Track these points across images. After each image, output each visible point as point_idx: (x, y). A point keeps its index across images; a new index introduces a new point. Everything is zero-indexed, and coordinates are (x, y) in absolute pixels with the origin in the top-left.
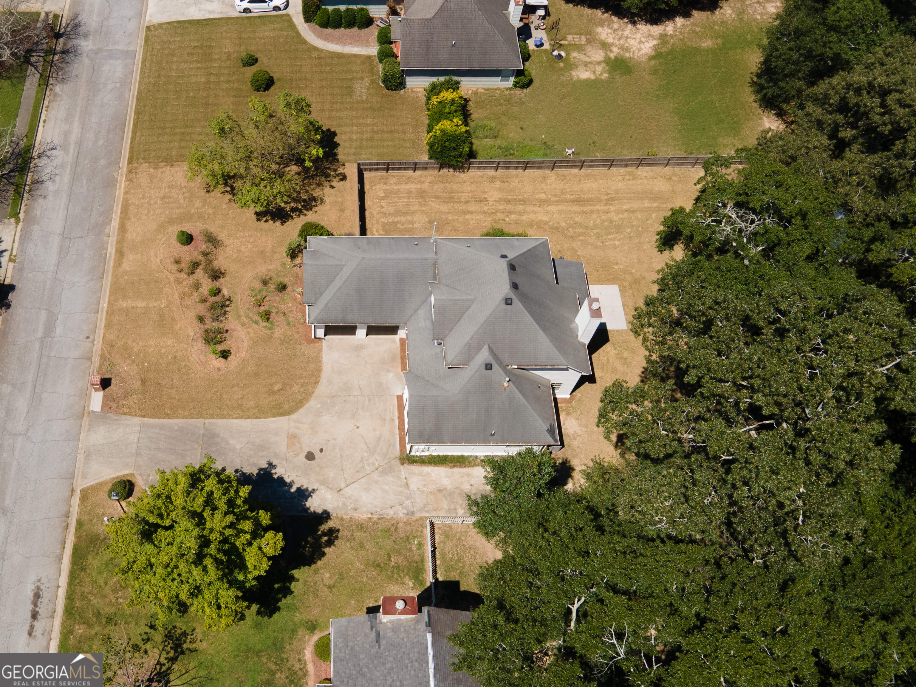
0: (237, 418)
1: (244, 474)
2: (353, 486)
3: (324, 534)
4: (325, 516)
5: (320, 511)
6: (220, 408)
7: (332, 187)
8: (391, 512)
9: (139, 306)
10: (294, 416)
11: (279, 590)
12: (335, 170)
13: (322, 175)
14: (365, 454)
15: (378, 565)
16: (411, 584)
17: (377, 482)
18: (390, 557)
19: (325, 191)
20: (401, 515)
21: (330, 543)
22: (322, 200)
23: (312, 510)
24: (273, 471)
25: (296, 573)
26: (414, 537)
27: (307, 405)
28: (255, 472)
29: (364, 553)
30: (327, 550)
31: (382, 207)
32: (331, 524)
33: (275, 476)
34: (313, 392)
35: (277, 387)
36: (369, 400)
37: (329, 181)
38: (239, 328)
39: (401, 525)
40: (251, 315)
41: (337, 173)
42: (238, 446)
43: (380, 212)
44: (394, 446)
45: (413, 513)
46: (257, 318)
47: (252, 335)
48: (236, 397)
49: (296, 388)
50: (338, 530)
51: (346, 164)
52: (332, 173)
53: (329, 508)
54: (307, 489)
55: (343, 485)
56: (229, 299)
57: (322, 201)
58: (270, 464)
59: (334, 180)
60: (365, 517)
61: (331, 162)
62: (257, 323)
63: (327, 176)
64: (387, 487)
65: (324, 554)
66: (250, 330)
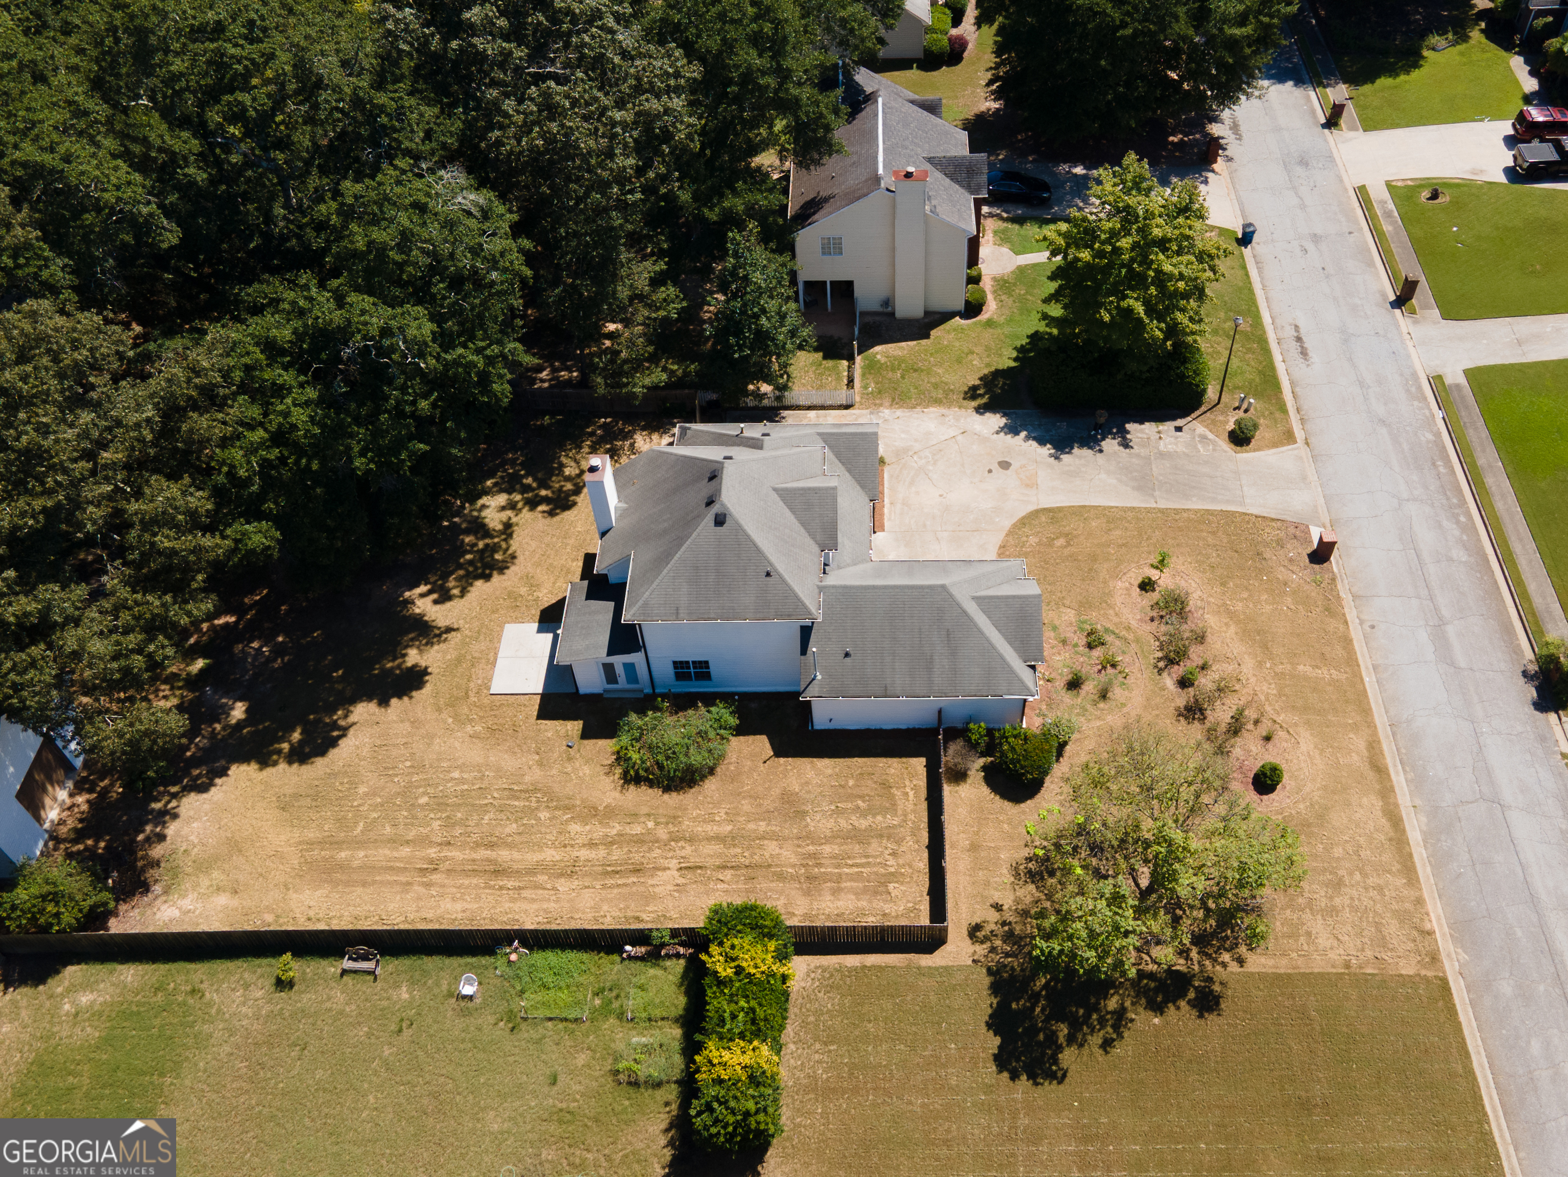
0: (1112, 507)
1: (1090, 448)
2: (946, 437)
3: (982, 396)
4: (981, 410)
5: (988, 415)
6: (1138, 519)
7: (998, 907)
8: (899, 413)
9: (1308, 669)
10: (1031, 508)
11: (1030, 351)
12: (993, 950)
13: (1021, 938)
14: (931, 468)
15: (915, 371)
16: (879, 357)
17: (916, 440)
18: (903, 377)
19: (1012, 897)
20: (887, 411)
21: (974, 388)
22: (1017, 875)
23: (998, 416)
24: (1053, 451)
25: (1013, 364)
26: (872, 393)
27: (1014, 520)
28: (1076, 451)
29: (933, 380)
30: (978, 382)
31: (894, 854)
32: (975, 404)
33: (1049, 446)
34: (1007, 535)
35: (1061, 542)
36: (925, 526)
37: (1004, 924)
38: (1134, 624)
39: (887, 404)
40: (1117, 643)
41: (988, 944)
42: (1103, 476)
43: (899, 842)
44: (891, 476)
45: (871, 413)
46: (1109, 638)
47: (1111, 612)
48: (1118, 532)
49: (1033, 540)
50: (964, 399)
51: (970, 962)
52: (998, 943)
53: (977, 417)
54: (1006, 434)
55: (960, 438)
56: (1160, 671)
57: (1016, 871)
58: (1057, 458)
59: (992, 927)
60: (932, 409)
61: (1005, 966)
62: (1107, 630)
63: (1009, 937)
64: (903, 436)
65: (981, 379)
66: (1116, 620)
